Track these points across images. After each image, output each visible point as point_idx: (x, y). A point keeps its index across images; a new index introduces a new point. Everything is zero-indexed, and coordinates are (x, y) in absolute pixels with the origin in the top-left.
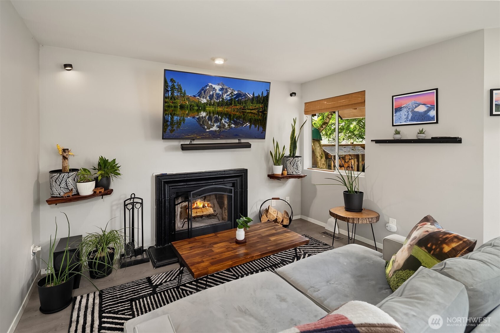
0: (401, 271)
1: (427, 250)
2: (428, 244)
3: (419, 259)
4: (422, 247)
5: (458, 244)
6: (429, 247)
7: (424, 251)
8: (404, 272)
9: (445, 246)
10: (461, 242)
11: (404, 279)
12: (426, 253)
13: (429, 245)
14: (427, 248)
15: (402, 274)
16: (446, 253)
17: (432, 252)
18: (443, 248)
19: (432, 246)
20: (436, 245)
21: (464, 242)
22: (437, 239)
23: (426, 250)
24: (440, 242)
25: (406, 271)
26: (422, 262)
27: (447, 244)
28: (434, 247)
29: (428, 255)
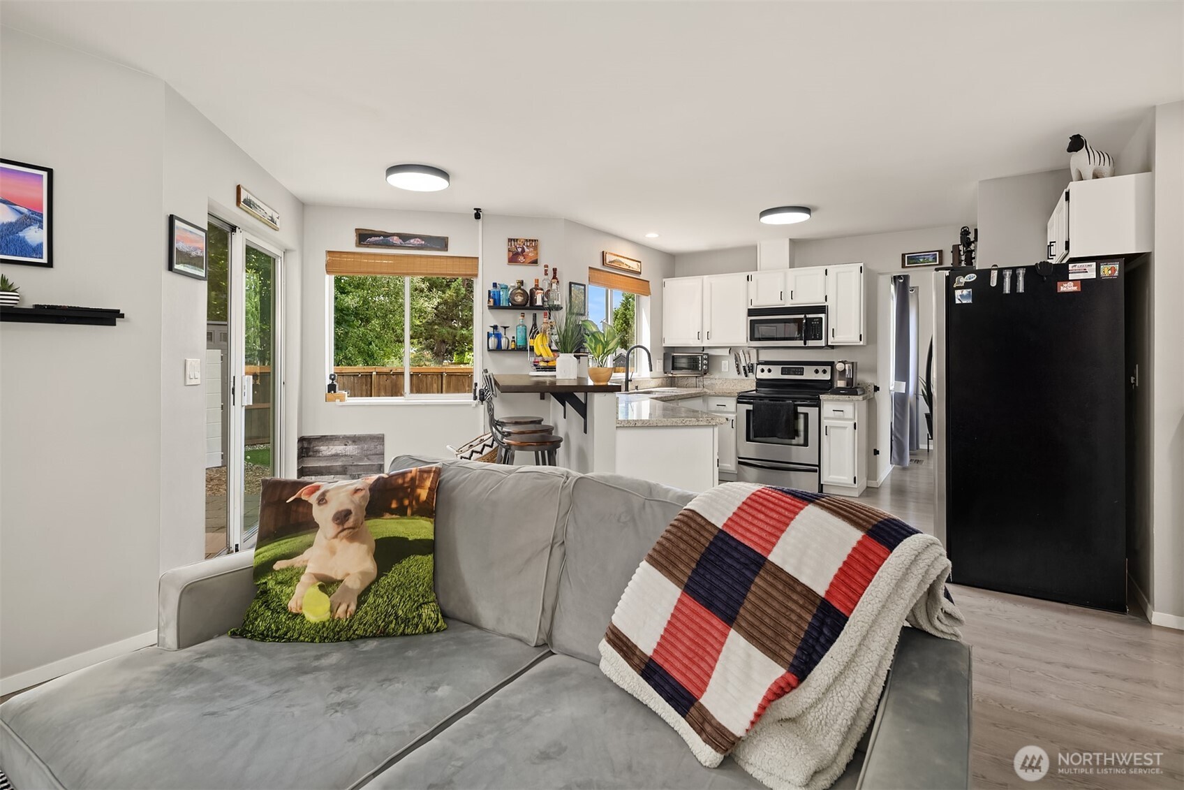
0: (383, 578)
1: (396, 514)
2: (391, 504)
3: (397, 535)
4: (383, 516)
5: (431, 479)
6: (397, 508)
7: (393, 519)
8: (390, 574)
9: (419, 491)
10: (432, 474)
11: (400, 586)
12: (397, 521)
13: (394, 505)
14: (392, 512)
15: (389, 580)
16: (426, 501)
17: (409, 512)
18: (419, 496)
19: (400, 502)
20: (408, 498)
21: (435, 472)
22: (401, 488)
23: (394, 516)
24: (409, 490)
25: (393, 569)
26: (406, 536)
27: (421, 487)
28: (406, 502)
29: (405, 520)
